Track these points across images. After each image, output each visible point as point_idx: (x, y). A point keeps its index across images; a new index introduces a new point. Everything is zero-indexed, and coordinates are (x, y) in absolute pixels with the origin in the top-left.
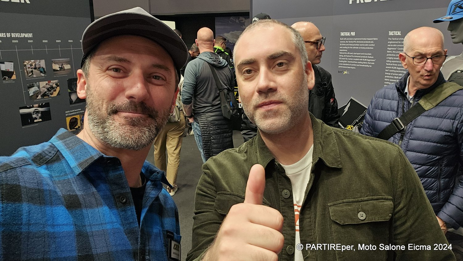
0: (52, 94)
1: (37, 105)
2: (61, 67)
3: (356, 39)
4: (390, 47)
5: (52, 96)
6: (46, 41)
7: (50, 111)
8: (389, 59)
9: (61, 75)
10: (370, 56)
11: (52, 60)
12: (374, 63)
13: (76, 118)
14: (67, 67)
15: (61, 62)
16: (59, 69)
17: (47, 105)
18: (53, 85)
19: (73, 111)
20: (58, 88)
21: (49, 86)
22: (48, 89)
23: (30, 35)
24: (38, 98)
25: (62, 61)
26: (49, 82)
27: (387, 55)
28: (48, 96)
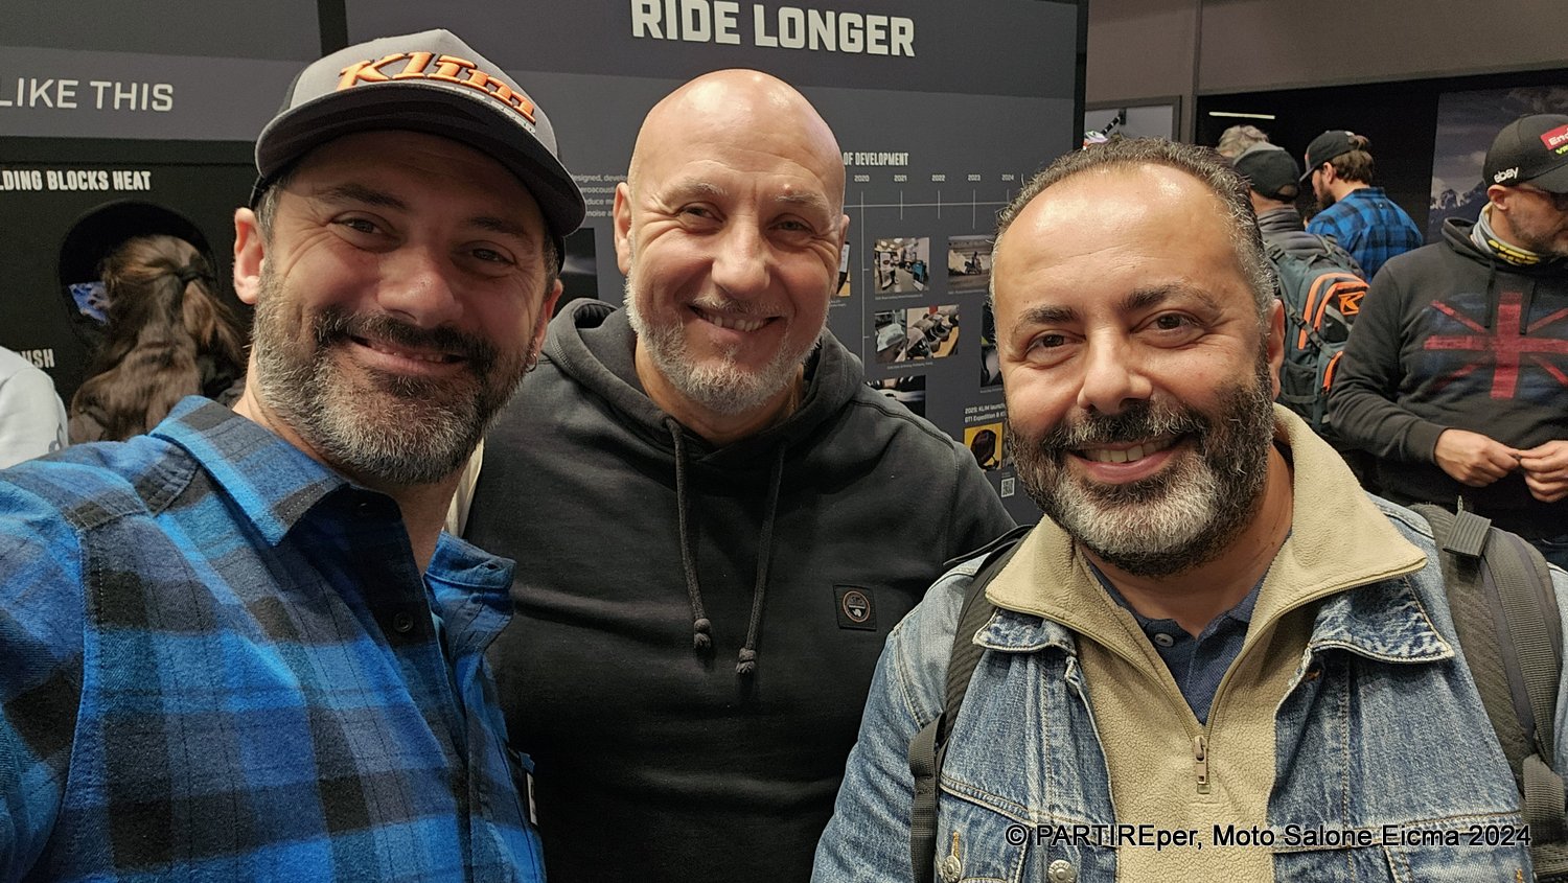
0: (935, 349)
1: (891, 382)
2: (970, 262)
5: (936, 355)
6: (942, 178)
7: (924, 401)
9: (968, 289)
11: (951, 238)
13: (991, 432)
15: (974, 247)
16: (963, 269)
17: (917, 384)
18: (941, 320)
19: (987, 408)
20: (956, 330)
21: (931, 324)
22: (927, 333)
23: (901, 159)
24: (897, 360)
25: (976, 244)
26: (934, 310)
28: (926, 355)
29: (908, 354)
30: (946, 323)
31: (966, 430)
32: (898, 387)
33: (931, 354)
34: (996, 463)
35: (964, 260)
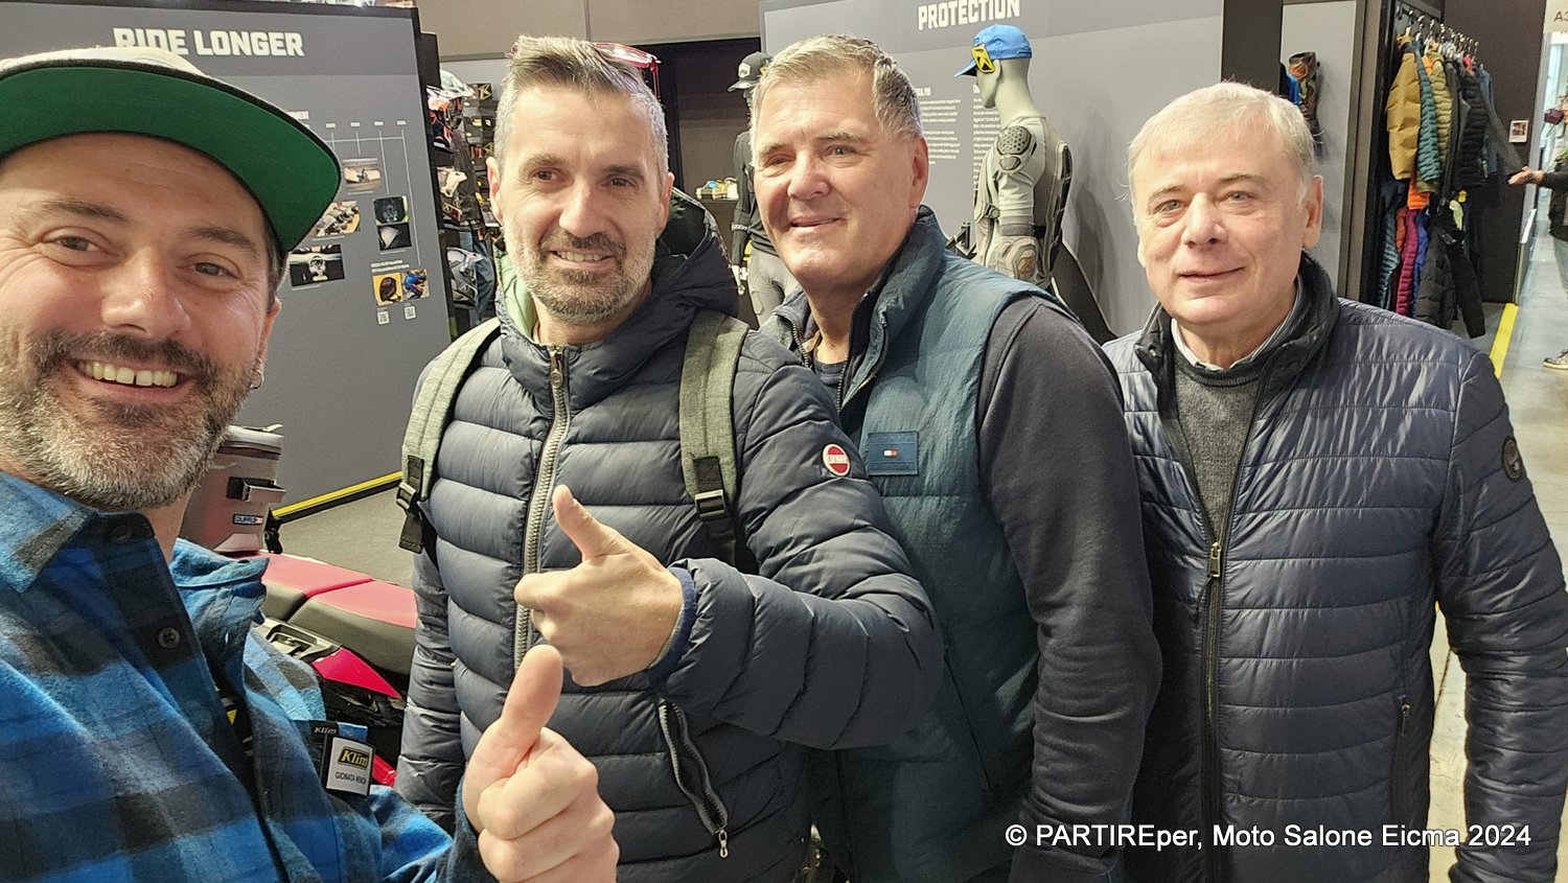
0: (344, 228)
1: (318, 249)
2: (362, 175)
3: (932, 102)
4: (977, 117)
5: (345, 232)
6: (333, 125)
7: (341, 261)
8: (976, 142)
9: (362, 192)
10: (952, 136)
12: (957, 151)
13: (392, 279)
14: (373, 175)
15: (361, 166)
16: (357, 180)
17: (336, 249)
18: (346, 211)
19: (387, 263)
20: (357, 216)
21: (340, 213)
22: (337, 219)
23: (304, 115)
24: (319, 235)
25: (363, 165)
26: (340, 205)
27: (975, 133)
28: (338, 231)
29: (326, 231)
30: (349, 212)
31: (374, 277)
32: (322, 251)
33: (342, 231)
34: (399, 298)
35: (357, 174)
